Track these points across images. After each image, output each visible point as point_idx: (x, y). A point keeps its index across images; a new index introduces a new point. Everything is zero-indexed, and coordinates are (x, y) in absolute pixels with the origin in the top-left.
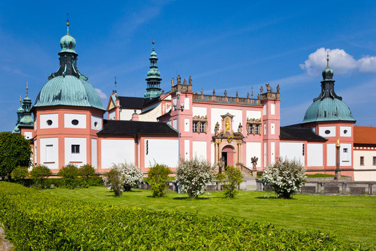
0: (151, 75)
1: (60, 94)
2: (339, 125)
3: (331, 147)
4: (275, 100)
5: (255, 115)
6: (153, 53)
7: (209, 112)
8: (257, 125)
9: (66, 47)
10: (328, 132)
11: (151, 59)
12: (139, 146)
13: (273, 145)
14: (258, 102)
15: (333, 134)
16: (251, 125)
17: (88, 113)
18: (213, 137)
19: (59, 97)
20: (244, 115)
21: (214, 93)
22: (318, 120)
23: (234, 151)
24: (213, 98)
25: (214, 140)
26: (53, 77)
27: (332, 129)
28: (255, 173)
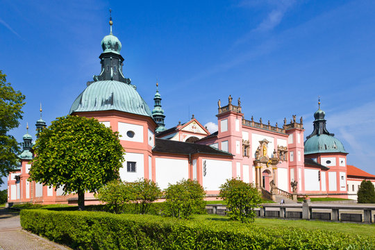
0: (157, 112)
1: (112, 98)
2: (339, 156)
3: (332, 175)
4: (301, 131)
5: (283, 142)
6: (157, 94)
7: (250, 137)
8: (285, 152)
9: (111, 47)
10: (328, 162)
11: (155, 99)
12: (194, 167)
13: (299, 170)
14: (284, 131)
15: (333, 163)
16: (281, 152)
17: (146, 124)
18: (254, 162)
19: (111, 101)
20: (275, 142)
21: (252, 119)
22: (320, 152)
23: (270, 175)
24: (252, 124)
25: (255, 163)
26: (96, 81)
27: (333, 159)
28: (295, 197)
